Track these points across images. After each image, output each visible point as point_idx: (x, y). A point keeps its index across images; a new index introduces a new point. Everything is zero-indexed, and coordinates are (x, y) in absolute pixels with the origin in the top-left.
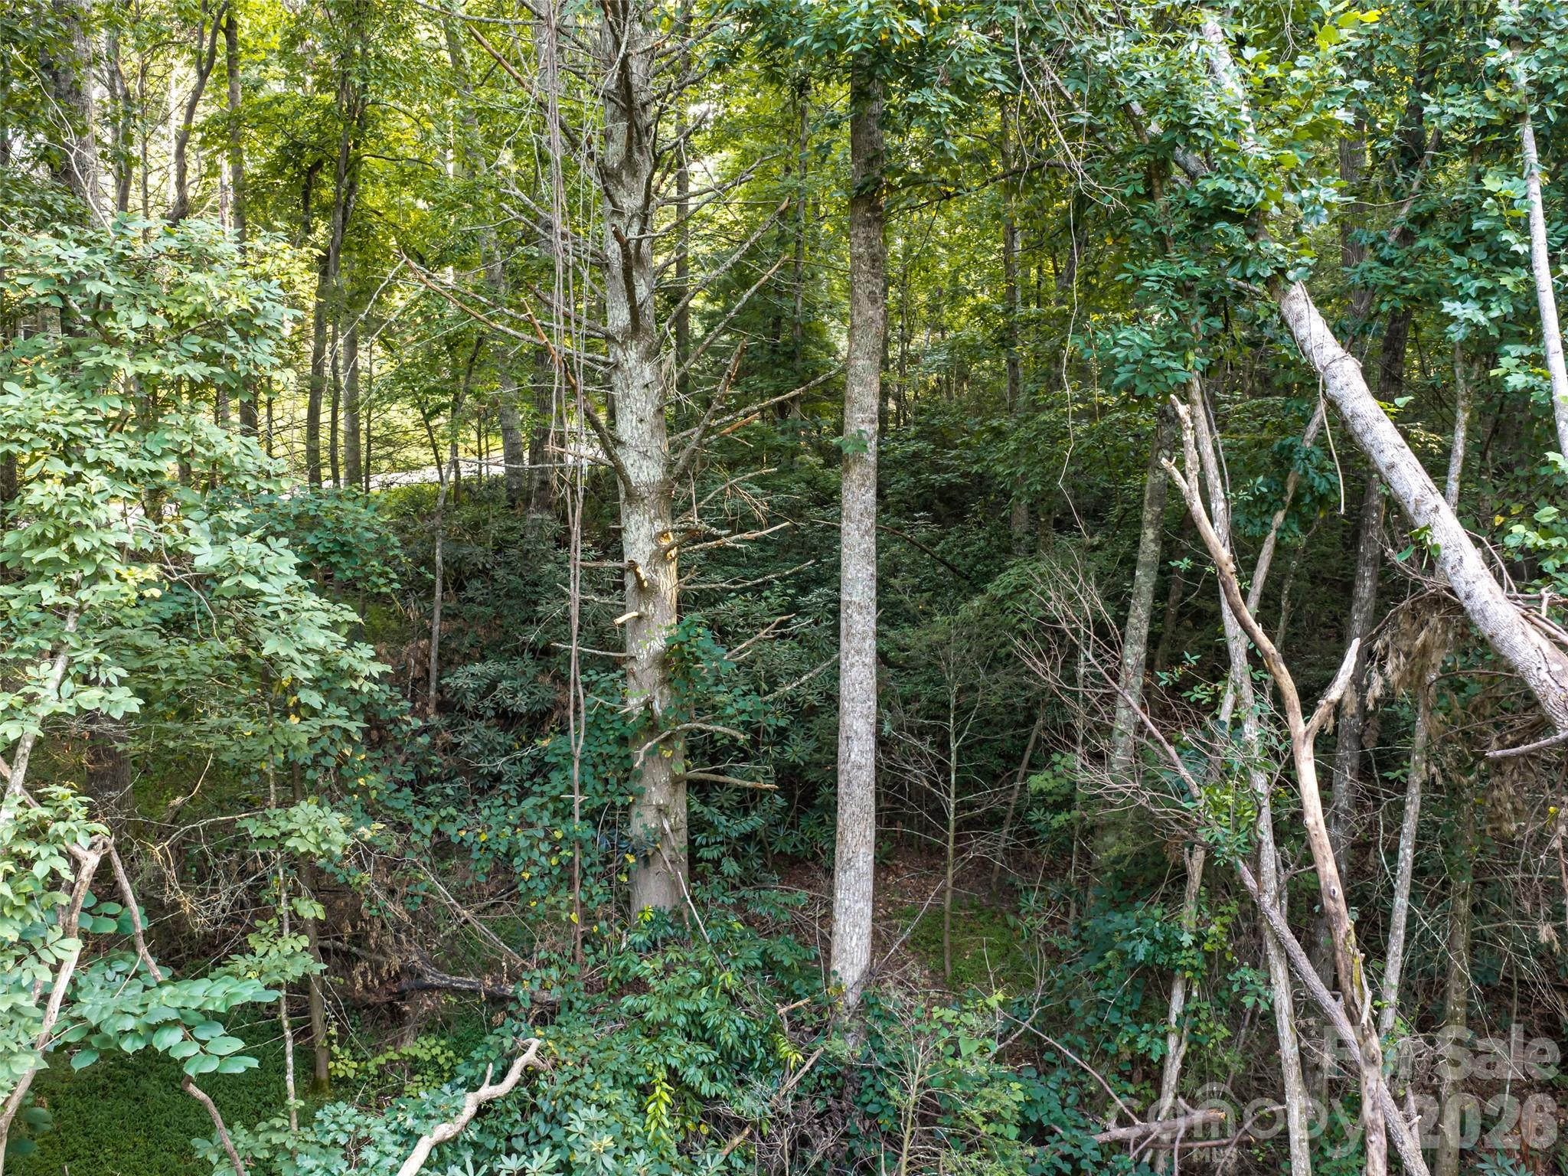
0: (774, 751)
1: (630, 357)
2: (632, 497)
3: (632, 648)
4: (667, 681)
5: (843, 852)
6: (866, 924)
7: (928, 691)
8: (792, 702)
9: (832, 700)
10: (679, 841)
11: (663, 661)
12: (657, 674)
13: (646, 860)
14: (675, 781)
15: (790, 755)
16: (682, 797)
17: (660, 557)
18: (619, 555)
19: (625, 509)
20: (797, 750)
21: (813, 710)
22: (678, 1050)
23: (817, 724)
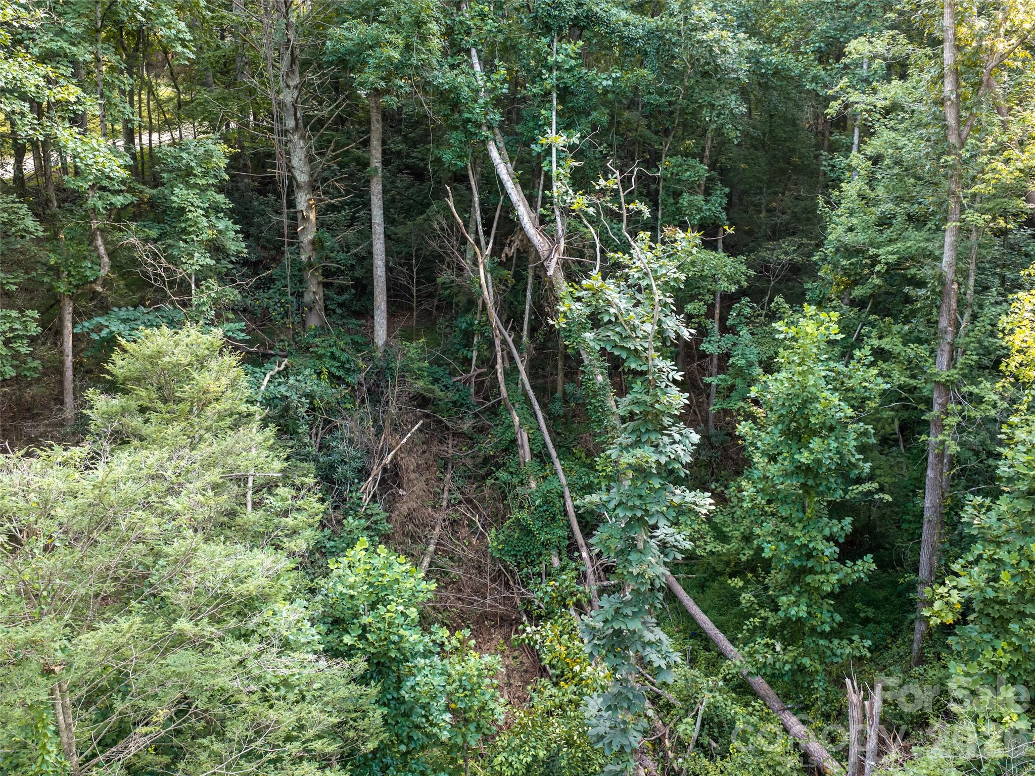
0: (350, 273)
1: (296, 138)
2: (298, 186)
3: (301, 239)
4: (314, 250)
5: (376, 304)
6: (385, 327)
7: (407, 249)
8: (355, 255)
9: (370, 253)
10: (321, 303)
11: (313, 243)
12: (311, 247)
13: (311, 309)
14: (319, 283)
15: (356, 274)
16: (321, 288)
17: (309, 207)
18: (295, 207)
19: (296, 191)
20: (359, 273)
21: (364, 258)
22: (328, 363)
23: (365, 263)
